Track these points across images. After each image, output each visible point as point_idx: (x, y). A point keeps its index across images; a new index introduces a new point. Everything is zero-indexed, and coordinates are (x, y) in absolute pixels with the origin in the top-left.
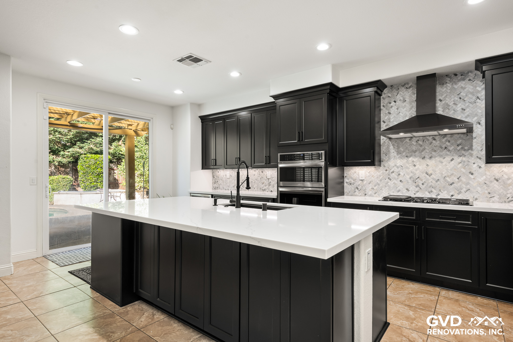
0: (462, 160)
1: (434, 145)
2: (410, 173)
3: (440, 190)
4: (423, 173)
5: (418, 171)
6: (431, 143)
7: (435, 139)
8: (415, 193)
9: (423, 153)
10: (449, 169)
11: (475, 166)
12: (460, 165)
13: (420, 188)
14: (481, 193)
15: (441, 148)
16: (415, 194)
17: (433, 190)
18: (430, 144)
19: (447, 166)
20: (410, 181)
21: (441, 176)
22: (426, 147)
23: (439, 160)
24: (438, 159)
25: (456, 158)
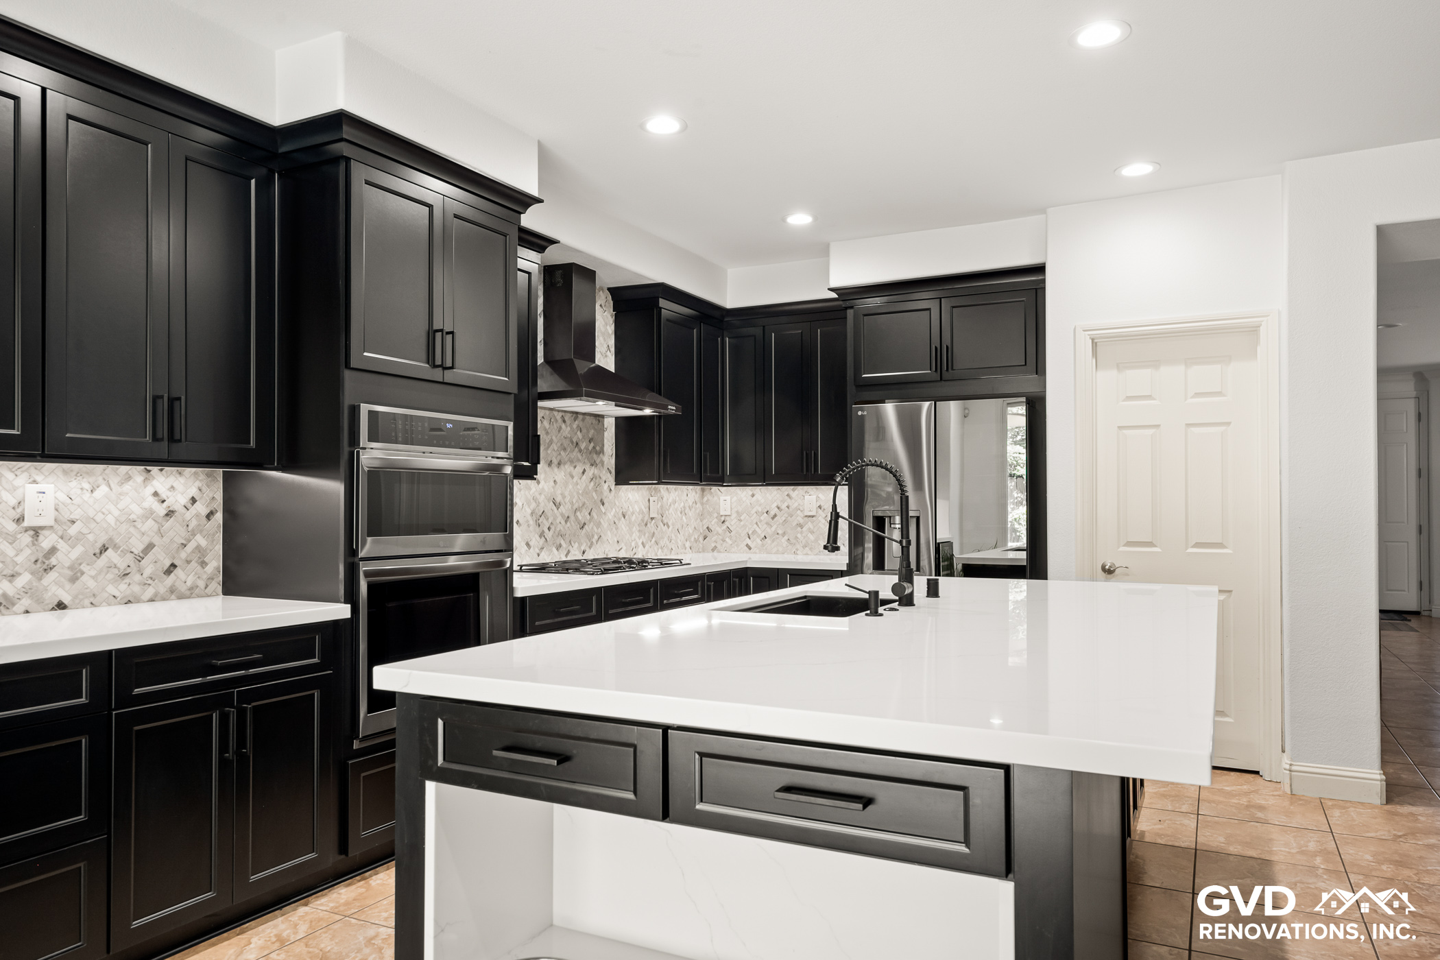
0: (593, 474)
1: (564, 434)
2: (532, 501)
3: (570, 542)
4: (549, 501)
5: (543, 496)
6: (560, 429)
7: (564, 421)
8: (538, 551)
9: (549, 452)
10: (580, 492)
11: (606, 486)
12: (592, 483)
13: (546, 539)
14: (611, 542)
15: (572, 442)
16: (539, 555)
17: (563, 542)
18: (559, 431)
19: (579, 487)
20: (531, 522)
21: (572, 508)
22: (554, 438)
23: (568, 470)
24: (568, 468)
25: (587, 467)
